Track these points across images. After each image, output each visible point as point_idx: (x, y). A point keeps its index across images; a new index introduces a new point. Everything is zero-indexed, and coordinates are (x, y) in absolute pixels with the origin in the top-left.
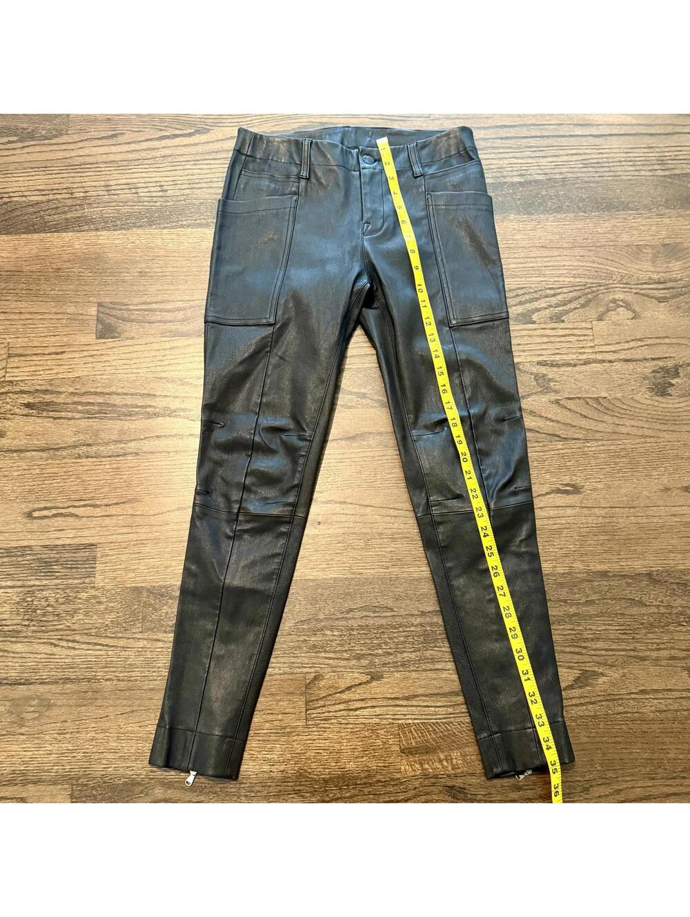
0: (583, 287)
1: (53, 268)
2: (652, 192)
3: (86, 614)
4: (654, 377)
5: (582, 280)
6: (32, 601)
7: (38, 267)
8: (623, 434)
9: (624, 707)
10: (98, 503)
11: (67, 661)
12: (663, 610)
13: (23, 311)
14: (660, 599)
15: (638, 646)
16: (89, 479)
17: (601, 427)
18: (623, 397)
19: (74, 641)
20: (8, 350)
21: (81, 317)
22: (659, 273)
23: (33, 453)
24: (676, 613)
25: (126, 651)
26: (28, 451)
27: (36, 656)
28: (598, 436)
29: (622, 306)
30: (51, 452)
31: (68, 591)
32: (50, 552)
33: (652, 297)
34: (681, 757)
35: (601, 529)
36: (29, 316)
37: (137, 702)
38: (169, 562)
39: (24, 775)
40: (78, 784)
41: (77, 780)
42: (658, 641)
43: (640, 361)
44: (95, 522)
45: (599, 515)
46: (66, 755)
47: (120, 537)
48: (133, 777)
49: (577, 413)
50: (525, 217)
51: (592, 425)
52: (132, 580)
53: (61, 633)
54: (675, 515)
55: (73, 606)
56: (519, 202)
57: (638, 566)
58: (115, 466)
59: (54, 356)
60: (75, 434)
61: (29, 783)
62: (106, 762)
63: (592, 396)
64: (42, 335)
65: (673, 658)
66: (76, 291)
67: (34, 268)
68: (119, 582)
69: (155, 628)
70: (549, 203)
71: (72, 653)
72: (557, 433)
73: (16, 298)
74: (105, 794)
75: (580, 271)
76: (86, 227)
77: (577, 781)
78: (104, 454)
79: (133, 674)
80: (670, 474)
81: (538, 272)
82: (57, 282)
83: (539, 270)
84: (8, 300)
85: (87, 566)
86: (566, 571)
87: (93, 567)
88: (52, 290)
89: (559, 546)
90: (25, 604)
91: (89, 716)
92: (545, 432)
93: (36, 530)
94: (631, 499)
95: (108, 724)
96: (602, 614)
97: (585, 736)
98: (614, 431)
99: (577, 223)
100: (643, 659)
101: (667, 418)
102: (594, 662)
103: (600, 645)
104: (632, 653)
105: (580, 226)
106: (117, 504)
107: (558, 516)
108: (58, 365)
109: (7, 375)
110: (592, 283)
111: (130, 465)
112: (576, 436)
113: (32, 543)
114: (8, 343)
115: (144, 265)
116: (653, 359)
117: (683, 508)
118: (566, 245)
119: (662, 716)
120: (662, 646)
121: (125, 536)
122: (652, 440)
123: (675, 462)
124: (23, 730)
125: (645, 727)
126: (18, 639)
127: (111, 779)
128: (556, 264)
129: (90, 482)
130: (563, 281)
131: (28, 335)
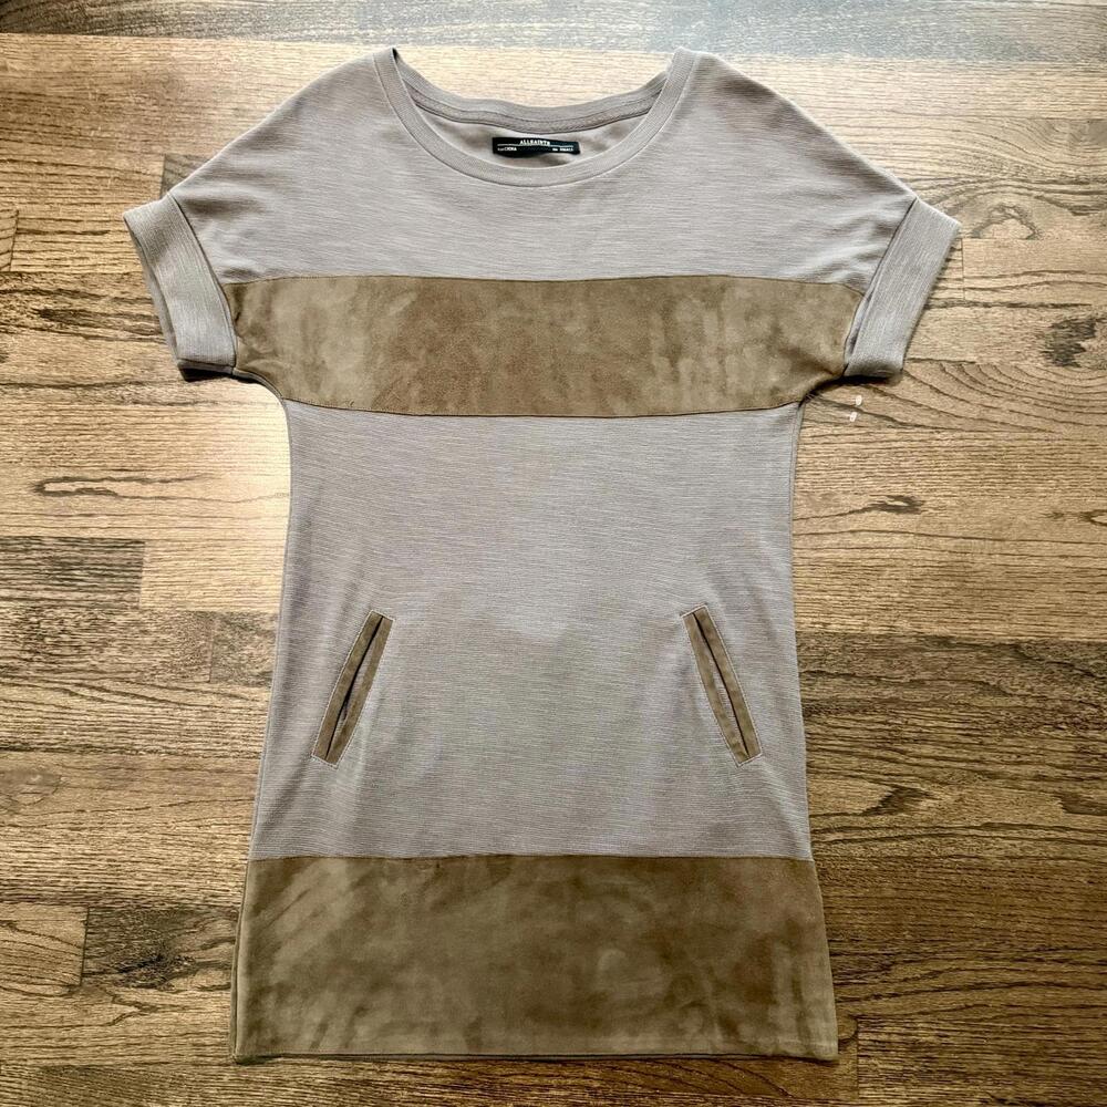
0: (954, 182)
1: (95, 94)
2: (1080, 31)
3: (123, 649)
4: (1054, 335)
5: (953, 170)
6: (38, 623)
7: (71, 89)
8: (996, 422)
9: (957, 847)
10: (149, 476)
11: (88, 718)
12: (1031, 703)
13: (41, 159)
14: (1029, 687)
15: (987, 755)
16: (137, 437)
17: (961, 409)
18: (1001, 363)
19: (101, 689)
20: (17, 223)
21: (136, 177)
22: (1079, 166)
23: (51, 390)
24: (1053, 710)
25: (183, 709)
26: (42, 387)
27: (41, 708)
28: (954, 423)
29: (1013, 217)
30: (79, 391)
31: (95, 611)
32: (70, 548)
33: (1062, 206)
34: (1038, 928)
35: (946, 571)
36: (53, 170)
37: (196, 789)
38: (258, 578)
39: (14, 887)
40: (99, 907)
41: (97, 901)
42: (1019, 750)
43: (1034, 307)
44: (144, 506)
45: (943, 548)
46: (82, 861)
47: (181, 532)
48: (184, 901)
49: (926, 384)
50: (869, 59)
51: (948, 405)
52: (196, 600)
53: (83, 675)
54: (1067, 557)
55: (103, 635)
56: (860, 35)
57: (999, 631)
58: (179, 420)
59: (89, 237)
60: (119, 365)
61: (20, 900)
62: (141, 877)
63: (952, 359)
64: (74, 201)
65: (1040, 778)
66: (132, 133)
67: (63, 91)
68: (178, 602)
69: (231, 676)
70: (910, 40)
71: (98, 707)
72: (890, 415)
73: (32, 139)
74: (139, 924)
75: (950, 156)
76: (152, 30)
77: (873, 954)
78: (164, 399)
79: (193, 746)
80: (1064, 492)
81: (882, 152)
82: (100, 117)
83: (885, 149)
84: (21, 141)
85: (127, 574)
86: (883, 633)
87: (134, 577)
88: (92, 129)
89: (876, 594)
90: (27, 627)
91: (120, 805)
92: (871, 411)
93: (49, 512)
94: (998, 526)
95: (147, 820)
96: (935, 702)
97: (890, 887)
98: (981, 417)
99: (952, 76)
100: (993, 776)
101: (1068, 402)
102: (916, 775)
103: (927, 750)
104: (977, 766)
105: (955, 81)
106: (180, 480)
107: (878, 545)
108: (96, 252)
109: (14, 262)
110: (969, 176)
111: (203, 420)
112: (919, 421)
113: (41, 532)
114: (18, 211)
115: (243, 99)
116: (1055, 306)
117: (1080, 546)
118: (931, 111)
119: (1016, 864)
120: (1024, 758)
121: (192, 532)
122: (1041, 435)
123: (1073, 472)
124: (15, 820)
125: (986, 881)
126: (14, 681)
127: (149, 903)
128: (913, 140)
129: (138, 443)
130: (922, 170)
131: (50, 200)
